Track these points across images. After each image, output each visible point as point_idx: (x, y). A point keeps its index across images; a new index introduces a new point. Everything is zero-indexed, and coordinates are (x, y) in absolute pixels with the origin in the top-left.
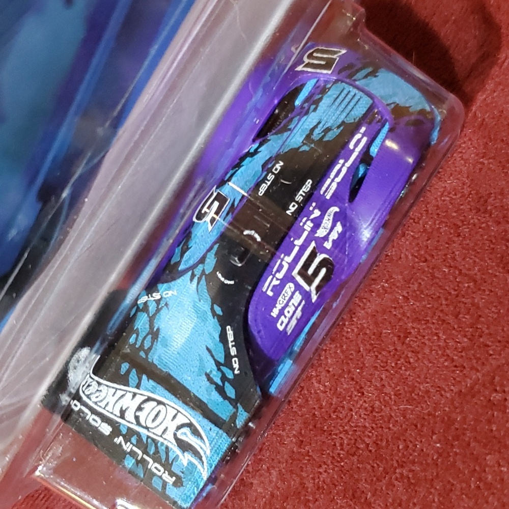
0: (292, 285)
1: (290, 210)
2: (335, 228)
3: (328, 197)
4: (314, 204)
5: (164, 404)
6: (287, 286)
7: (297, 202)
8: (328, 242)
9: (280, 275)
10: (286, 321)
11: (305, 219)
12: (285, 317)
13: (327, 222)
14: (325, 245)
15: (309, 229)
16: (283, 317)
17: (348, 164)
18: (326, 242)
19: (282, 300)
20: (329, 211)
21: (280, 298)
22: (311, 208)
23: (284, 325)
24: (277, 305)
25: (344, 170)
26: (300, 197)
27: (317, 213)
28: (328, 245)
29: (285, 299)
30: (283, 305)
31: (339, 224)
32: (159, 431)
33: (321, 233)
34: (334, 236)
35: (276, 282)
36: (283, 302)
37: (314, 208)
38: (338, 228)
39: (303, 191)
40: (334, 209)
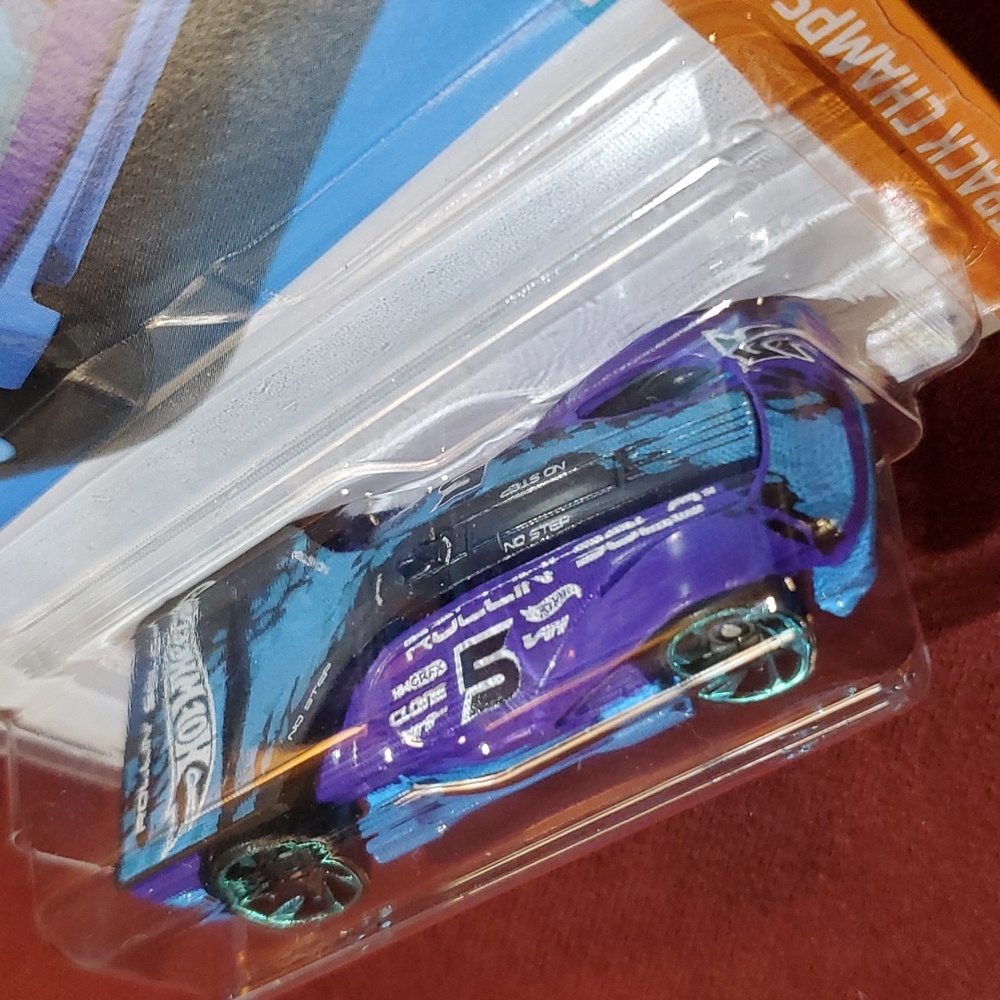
0: (444, 665)
1: (512, 543)
2: (557, 623)
3: (580, 563)
4: (552, 561)
5: (209, 720)
6: (438, 662)
7: (528, 538)
8: (533, 636)
9: (438, 638)
10: (405, 718)
11: (524, 574)
12: (408, 712)
14: (524, 638)
15: (519, 595)
16: (404, 709)
17: (644, 531)
18: (529, 635)
19: (418, 678)
20: (565, 587)
21: (416, 675)
22: (544, 564)
23: (400, 722)
24: (407, 683)
25: (633, 536)
26: (538, 533)
27: (547, 578)
28: (529, 642)
29: (422, 681)
30: (415, 688)
31: (566, 619)
32: (180, 750)
33: (532, 614)
34: (547, 633)
35: (426, 645)
36: (418, 682)
37: (549, 568)
38: (561, 626)
39: (548, 528)
40: (575, 590)
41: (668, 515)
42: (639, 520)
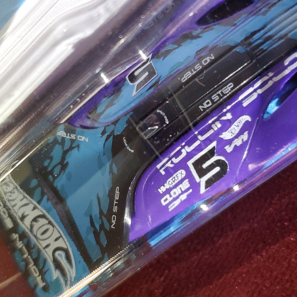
0: (184, 172)
1: (203, 105)
2: (242, 136)
3: (245, 104)
4: (229, 107)
5: (53, 226)
6: (180, 171)
7: (212, 101)
8: (230, 146)
9: (176, 160)
10: (170, 199)
11: (215, 118)
12: (171, 196)
13: (235, 128)
14: (226, 148)
15: (216, 129)
16: (168, 196)
17: (276, 79)
18: (228, 146)
19: (172, 181)
20: (241, 118)
21: (170, 179)
23: (167, 202)
24: (165, 184)
25: (270, 83)
26: (217, 96)
28: (229, 149)
29: (174, 182)
30: (171, 186)
31: (246, 133)
32: (44, 244)
33: (226, 135)
34: (238, 142)
36: (172, 183)
37: (228, 111)
38: (245, 136)
39: (222, 92)
40: (246, 118)
41: (286, 67)
42: (271, 74)
